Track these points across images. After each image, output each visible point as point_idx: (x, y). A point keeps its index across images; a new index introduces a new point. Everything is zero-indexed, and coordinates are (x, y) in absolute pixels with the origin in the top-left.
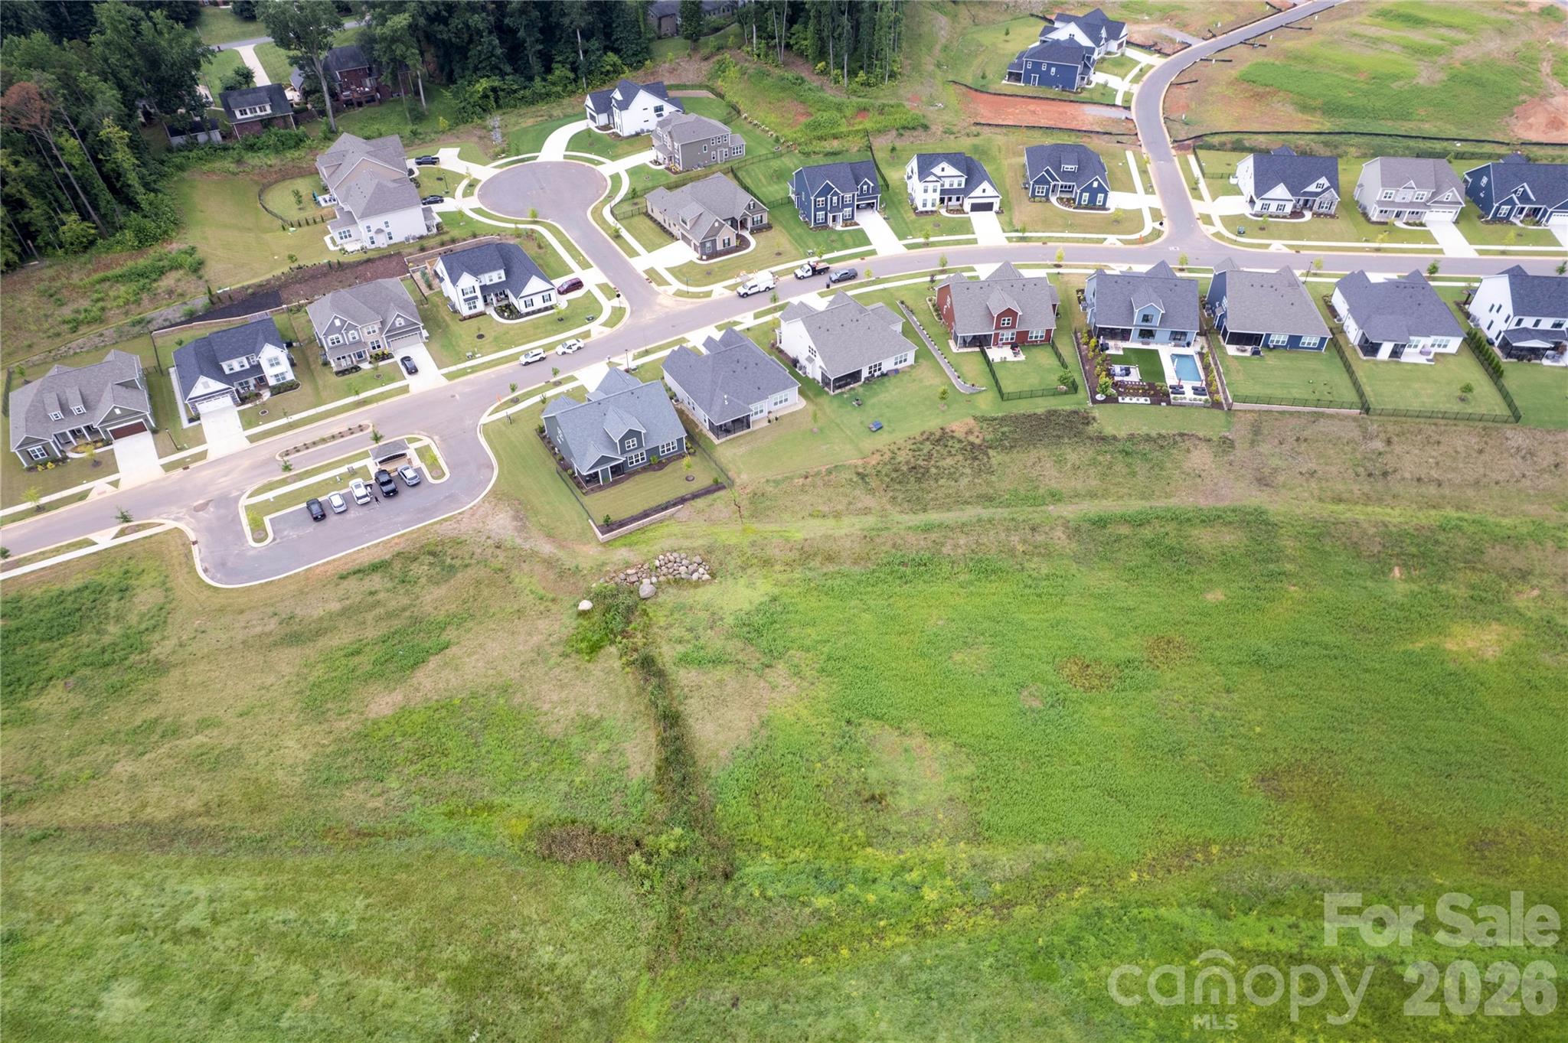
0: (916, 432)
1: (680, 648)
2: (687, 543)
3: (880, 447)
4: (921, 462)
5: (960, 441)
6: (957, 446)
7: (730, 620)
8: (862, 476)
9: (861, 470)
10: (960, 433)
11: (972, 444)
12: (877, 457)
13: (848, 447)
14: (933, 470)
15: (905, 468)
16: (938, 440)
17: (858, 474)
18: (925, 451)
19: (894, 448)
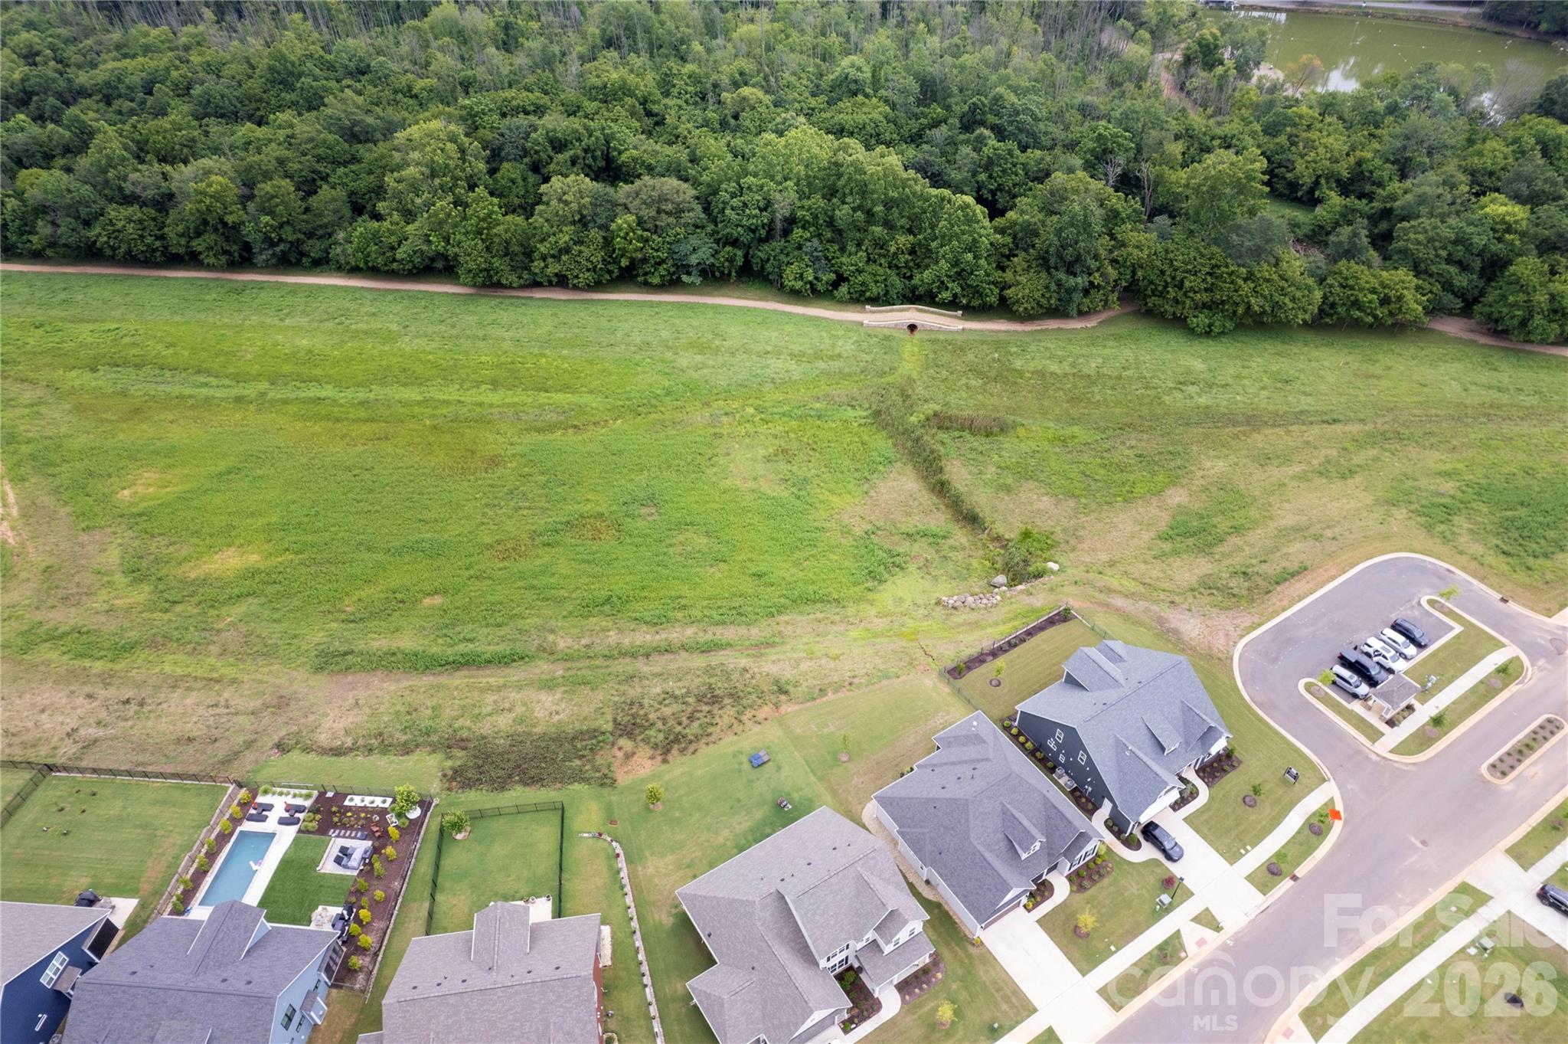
0: (705, 751)
1: (951, 542)
2: (974, 617)
3: (757, 729)
4: (706, 708)
5: (646, 741)
6: (652, 733)
7: (912, 567)
8: (782, 691)
9: (783, 698)
10: (644, 751)
11: (630, 735)
12: (761, 715)
13: (799, 731)
14: (691, 700)
15: (727, 701)
16: (677, 741)
17: (786, 693)
18: (696, 724)
19: (737, 728)
